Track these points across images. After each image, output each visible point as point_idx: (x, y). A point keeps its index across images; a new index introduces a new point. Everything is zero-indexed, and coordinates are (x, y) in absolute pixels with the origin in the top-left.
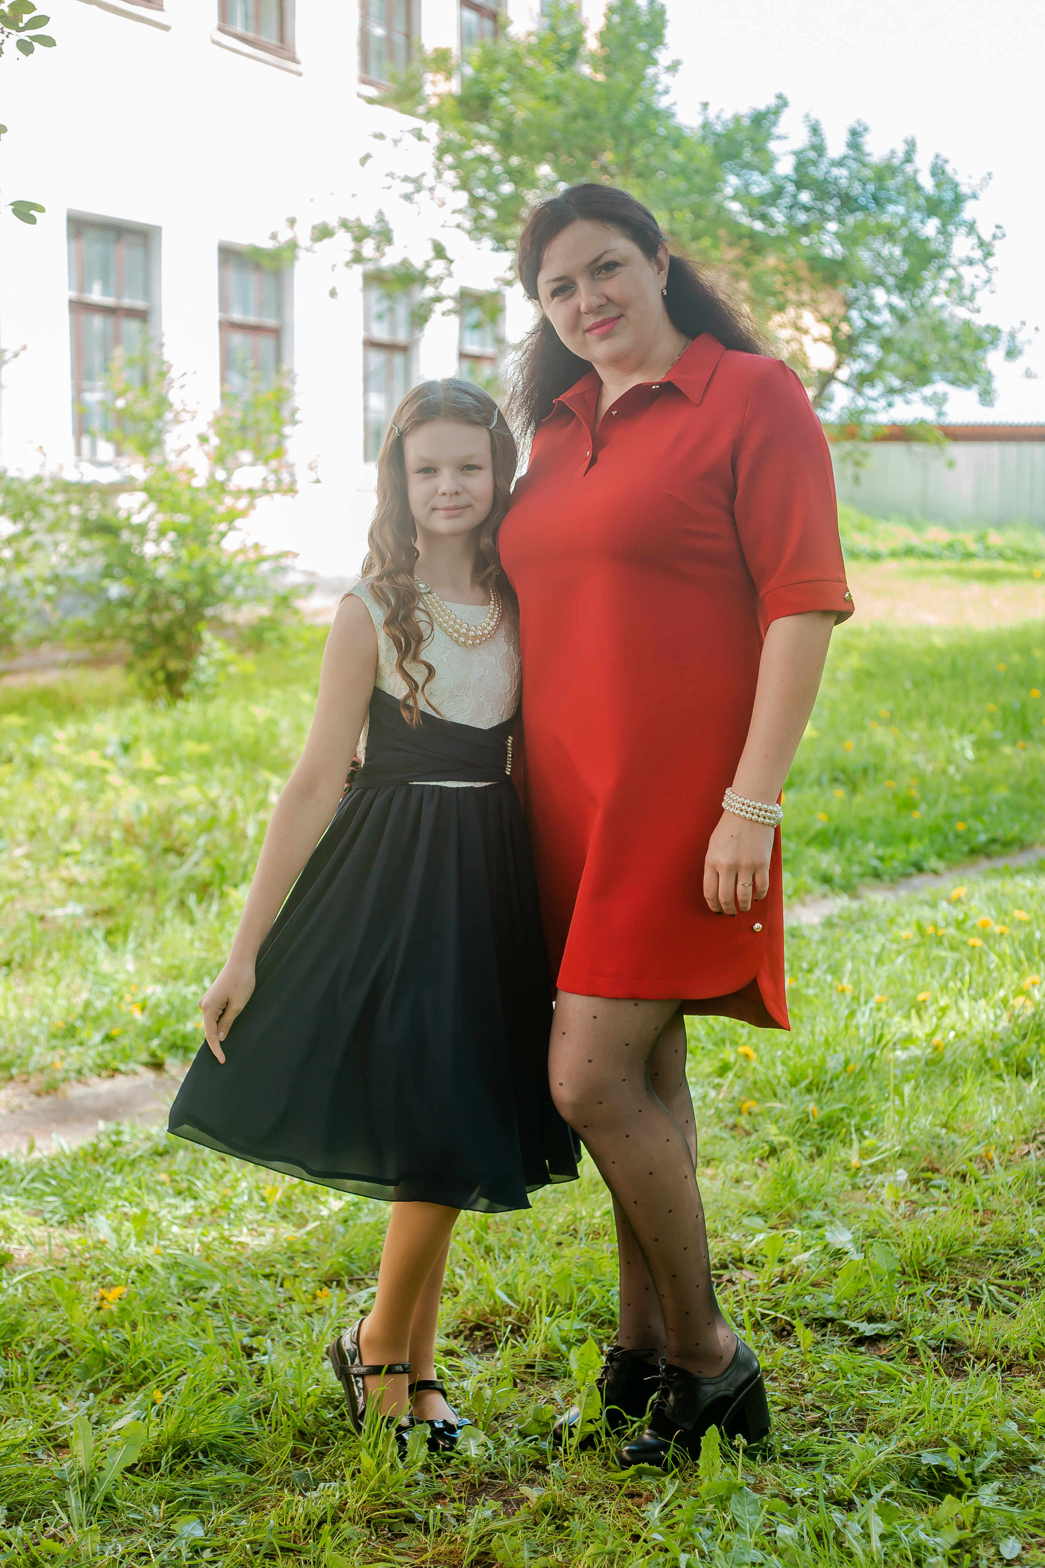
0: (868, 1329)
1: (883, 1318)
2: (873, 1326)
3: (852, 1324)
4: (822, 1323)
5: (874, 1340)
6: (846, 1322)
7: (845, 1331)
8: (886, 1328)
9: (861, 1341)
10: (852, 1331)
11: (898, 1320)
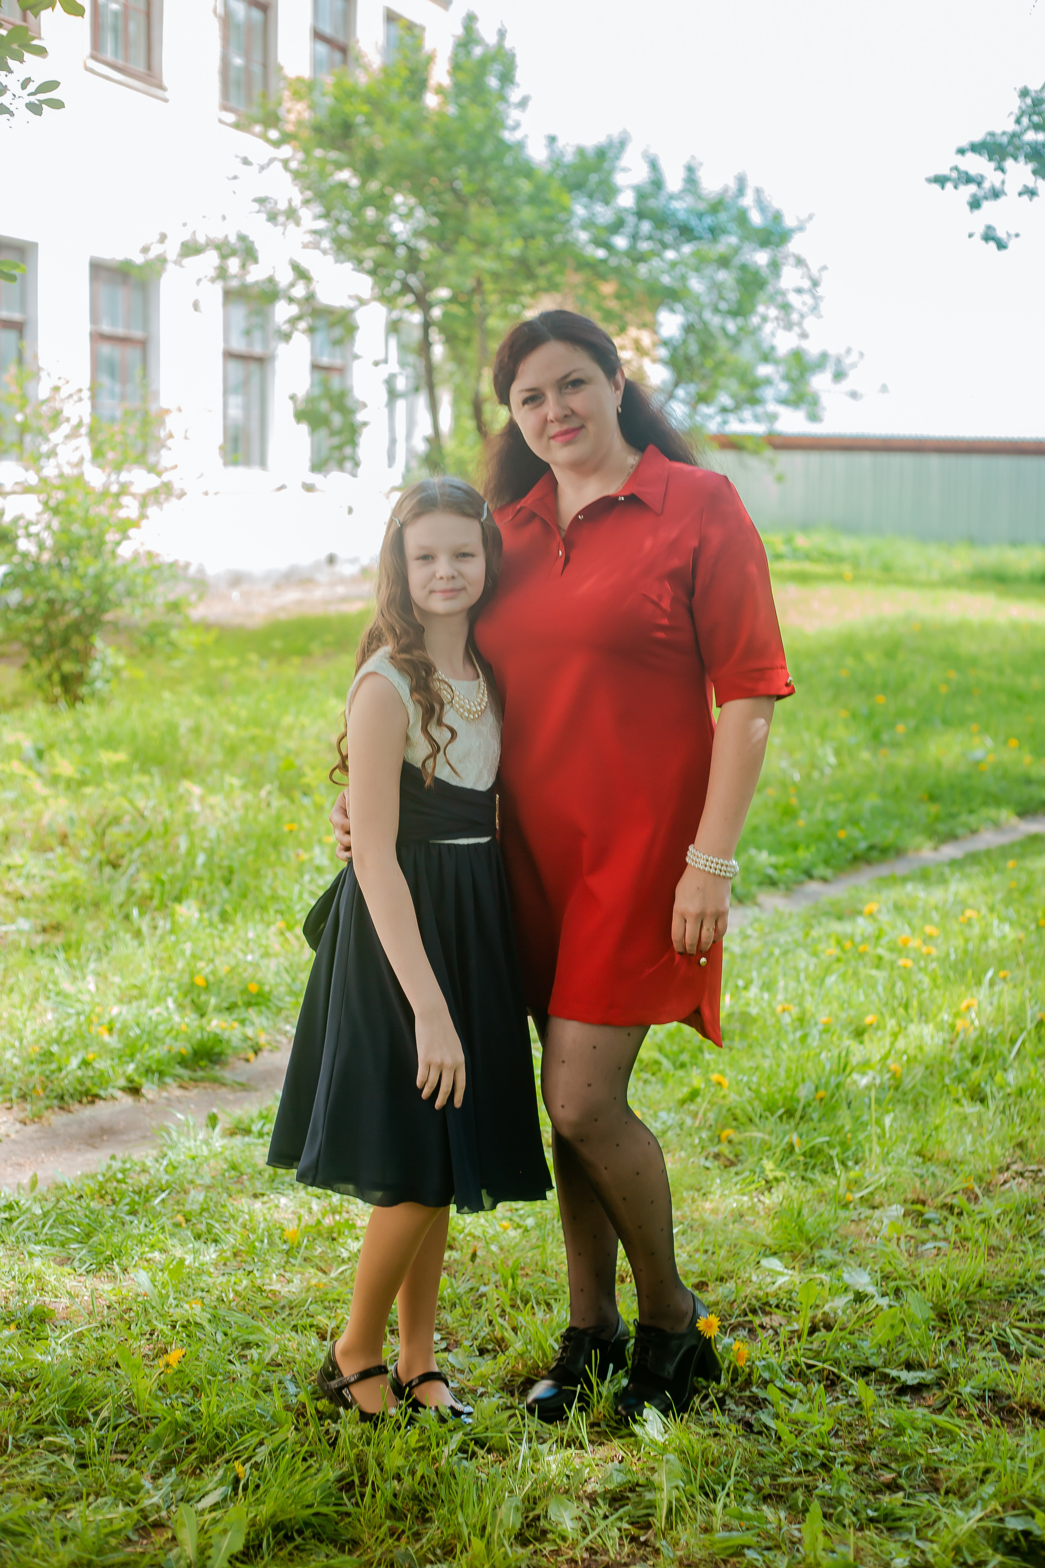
0: (910, 1378)
1: (921, 1367)
2: (912, 1374)
3: (894, 1373)
4: (864, 1371)
5: (917, 1390)
6: (887, 1371)
7: (885, 1378)
8: (927, 1376)
9: (904, 1390)
10: (894, 1380)
11: (936, 1368)
